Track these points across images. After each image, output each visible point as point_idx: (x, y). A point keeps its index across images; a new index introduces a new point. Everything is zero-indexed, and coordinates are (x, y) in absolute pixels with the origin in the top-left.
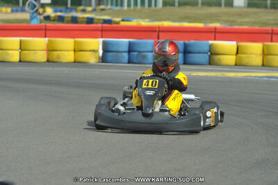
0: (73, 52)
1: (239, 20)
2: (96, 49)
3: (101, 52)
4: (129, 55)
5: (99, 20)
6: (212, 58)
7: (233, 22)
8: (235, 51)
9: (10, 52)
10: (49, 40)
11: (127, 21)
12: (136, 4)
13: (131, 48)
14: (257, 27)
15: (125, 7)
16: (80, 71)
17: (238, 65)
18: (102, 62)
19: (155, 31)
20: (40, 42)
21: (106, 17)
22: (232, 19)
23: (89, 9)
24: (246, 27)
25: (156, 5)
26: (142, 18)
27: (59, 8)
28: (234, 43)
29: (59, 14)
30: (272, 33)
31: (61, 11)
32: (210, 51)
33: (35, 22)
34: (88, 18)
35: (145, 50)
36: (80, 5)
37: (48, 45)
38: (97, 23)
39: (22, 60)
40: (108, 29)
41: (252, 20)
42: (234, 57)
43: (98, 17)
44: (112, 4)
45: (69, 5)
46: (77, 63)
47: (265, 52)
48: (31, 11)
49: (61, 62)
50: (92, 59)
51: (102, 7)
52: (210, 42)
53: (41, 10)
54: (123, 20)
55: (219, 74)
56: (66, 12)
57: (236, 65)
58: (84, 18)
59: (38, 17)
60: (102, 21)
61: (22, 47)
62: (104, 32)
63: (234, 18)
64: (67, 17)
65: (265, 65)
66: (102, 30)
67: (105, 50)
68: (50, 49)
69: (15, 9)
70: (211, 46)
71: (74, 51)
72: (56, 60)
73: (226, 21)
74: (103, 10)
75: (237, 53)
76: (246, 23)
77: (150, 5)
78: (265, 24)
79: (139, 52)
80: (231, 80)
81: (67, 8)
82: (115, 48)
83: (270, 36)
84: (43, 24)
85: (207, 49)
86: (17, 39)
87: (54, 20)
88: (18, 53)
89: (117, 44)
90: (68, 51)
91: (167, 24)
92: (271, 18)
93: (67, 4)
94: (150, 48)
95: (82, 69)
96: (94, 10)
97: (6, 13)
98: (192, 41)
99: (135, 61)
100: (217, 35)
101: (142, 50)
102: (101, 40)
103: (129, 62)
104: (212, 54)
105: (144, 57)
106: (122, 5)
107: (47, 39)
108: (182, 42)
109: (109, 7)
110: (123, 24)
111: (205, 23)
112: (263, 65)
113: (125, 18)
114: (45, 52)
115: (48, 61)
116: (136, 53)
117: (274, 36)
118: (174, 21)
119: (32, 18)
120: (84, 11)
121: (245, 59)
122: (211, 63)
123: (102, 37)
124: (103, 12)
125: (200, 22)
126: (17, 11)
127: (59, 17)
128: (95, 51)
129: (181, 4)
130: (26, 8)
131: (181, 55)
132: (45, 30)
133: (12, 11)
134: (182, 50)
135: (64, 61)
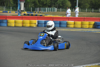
0: (29, 24)
2: (36, 23)
3: (37, 24)
4: (45, 24)
5: (39, 15)
6: (67, 25)
8: (74, 24)
9: (12, 24)
11: (46, 15)
12: (49, 11)
16: (31, 29)
17: (74, 27)
18: (37, 27)
19: (52, 18)
20: (20, 21)
21: (41, 14)
23: (37, 12)
25: (55, 11)
26: (51, 15)
27: (29, 12)
28: (73, 21)
29: (28, 13)
30: (84, 19)
31: (29, 13)
33: (19, 15)
34: (36, 15)
36: (34, 11)
40: (41, 17)
41: (80, 15)
42: (73, 25)
43: (38, 14)
44: (43, 11)
45: (31, 11)
46: (30, 27)
47: (82, 24)
50: (35, 26)
51: (40, 12)
52: (67, 21)
55: (68, 30)
56: (30, 13)
61: (15, 22)
65: (82, 28)
67: (38, 23)
68: (23, 23)
70: (67, 22)
71: (30, 23)
72: (24, 26)
77: (53, 11)
78: (84, 16)
81: (31, 12)
85: (66, 23)
86: (14, 20)
87: (26, 15)
88: (14, 24)
89: (41, 21)
92: (86, 15)
96: (38, 12)
97: (14, 13)
98: (62, 21)
100: (69, 19)
102: (37, 20)
103: (45, 27)
106: (46, 11)
107: (22, 20)
112: (81, 28)
115: (22, 26)
120: (35, 13)
121: (76, 26)
122: (67, 27)
127: (28, 14)
128: (36, 24)
129: (62, 11)
130: (17, 12)
131: (59, 25)
132: (22, 18)
133: (16, 13)
134: (59, 23)
135: (27, 26)
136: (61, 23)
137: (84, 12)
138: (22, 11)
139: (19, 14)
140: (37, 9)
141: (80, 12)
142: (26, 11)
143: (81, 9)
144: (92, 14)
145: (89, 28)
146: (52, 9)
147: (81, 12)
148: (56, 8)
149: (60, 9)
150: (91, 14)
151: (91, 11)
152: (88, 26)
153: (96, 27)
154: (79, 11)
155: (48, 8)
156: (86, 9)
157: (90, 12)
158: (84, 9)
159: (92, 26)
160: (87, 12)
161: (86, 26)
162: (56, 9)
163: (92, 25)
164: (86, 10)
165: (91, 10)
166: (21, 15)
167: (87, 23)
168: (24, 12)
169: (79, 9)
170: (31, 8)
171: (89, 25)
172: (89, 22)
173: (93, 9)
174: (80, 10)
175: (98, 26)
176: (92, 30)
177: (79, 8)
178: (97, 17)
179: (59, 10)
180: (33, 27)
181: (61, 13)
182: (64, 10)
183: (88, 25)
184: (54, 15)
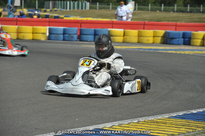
0: (32, 34)
2: (44, 32)
3: (48, 34)
4: (64, 36)
5: (52, 16)
8: (123, 35)
11: (68, 17)
12: (74, 8)
13: (65, 32)
15: (68, 9)
16: (36, 44)
18: (48, 40)
19: (79, 23)
21: (56, 15)
23: (48, 10)
26: (76, 16)
27: (32, 9)
28: (122, 30)
29: (30, 12)
30: (144, 24)
34: (46, 15)
35: (73, 33)
36: (43, 8)
37: (17, 29)
40: (57, 21)
41: (137, 17)
42: (122, 38)
43: (51, 15)
44: (61, 8)
45: (37, 8)
46: (34, 40)
47: (140, 35)
48: (9, 10)
49: (25, 40)
50: (43, 38)
51: (55, 9)
52: (109, 29)
57: (123, 42)
58: (44, 15)
59: (13, 13)
65: (139, 43)
66: (49, 22)
67: (50, 33)
68: (18, 32)
70: (109, 31)
71: (33, 33)
72: (22, 38)
74: (56, 10)
75: (124, 35)
77: (82, 8)
78: (144, 19)
79: (69, 34)
82: (56, 32)
84: (15, 18)
85: (107, 33)
87: (27, 16)
89: (57, 30)
90: (29, 33)
93: (35, 7)
94: (76, 33)
95: (35, 43)
96: (51, 11)
98: (99, 29)
99: (67, 39)
100: (114, 25)
101: (71, 33)
102: (48, 27)
103: (64, 40)
105: (72, 37)
106: (67, 8)
107: (17, 26)
108: (93, 29)
109: (60, 9)
110: (65, 18)
112: (138, 42)
113: (67, 15)
114: (15, 34)
115: (17, 39)
116: (67, 35)
117: (145, 26)
118: (94, 18)
120: (45, 11)
121: (128, 39)
124: (57, 12)
127: (30, 14)
128: (44, 34)
129: (100, 8)
130: (6, 9)
131: (93, 36)
132: (17, 21)
134: (93, 33)
135: (27, 39)
136: (98, 33)
137: (144, 11)
138: (16, 7)
139: (9, 14)
140: (49, 4)
141: (136, 11)
142: (25, 7)
143: (138, 5)
144: (160, 15)
145: (153, 43)
146: (80, 3)
147: (138, 10)
148: (88, 2)
149: (96, 4)
150: (158, 14)
151: (158, 10)
152: (151, 40)
153: (168, 42)
154: (135, 9)
155: (72, 3)
156: (150, 5)
157: (156, 10)
158: (145, 5)
159: (159, 40)
160: (151, 11)
161: (148, 40)
162: (88, 4)
163: (160, 38)
164: (150, 7)
165: (159, 7)
166: (14, 16)
167: (149, 33)
168: (22, 9)
169: (135, 5)
170: (37, 2)
171: (154, 37)
172: (154, 32)
173: (163, 5)
174: (137, 7)
175: (172, 39)
176: (160, 48)
177: (133, 2)
178: (169, 21)
179: (93, 6)
181: (98, 11)
182: (103, 6)
183: (152, 38)
184: (83, 17)
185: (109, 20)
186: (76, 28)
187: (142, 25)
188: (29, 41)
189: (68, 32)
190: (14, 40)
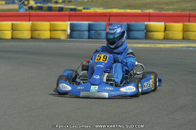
0: (49, 32)
1: (167, 7)
2: (65, 29)
3: (69, 31)
4: (89, 33)
5: (67, 8)
6: (147, 34)
7: (162, 9)
8: (163, 29)
9: (5, 32)
10: (32, 24)
11: (87, 9)
13: (90, 28)
14: (179, 12)
17: (166, 39)
18: (70, 38)
19: (107, 16)
20: (26, 25)
21: (72, 7)
22: (161, 6)
23: (60, 1)
24: (170, 12)
28: (163, 23)
29: (39, 5)
30: (190, 16)
31: (40, 3)
32: (146, 29)
33: (22, 11)
34: (59, 7)
35: (100, 29)
37: (31, 27)
38: (66, 11)
39: (13, 37)
41: (175, 7)
42: (163, 33)
43: (66, 7)
46: (52, 39)
47: (185, 30)
48: (19, 3)
49: (41, 39)
50: (63, 36)
52: (146, 23)
53: (26, 3)
54: (84, 9)
55: (152, 45)
56: (44, 3)
57: (164, 39)
58: (56, 7)
59: (24, 7)
60: (69, 10)
61: (13, 29)
62: (71, 18)
63: (163, 6)
64: (45, 7)
66: (70, 16)
67: (72, 30)
68: (33, 30)
69: (7, 2)
70: (146, 26)
71: (50, 30)
72: (37, 37)
73: (157, 8)
74: (70, 1)
75: (165, 30)
76: (171, 9)
79: (96, 31)
80: (161, 50)
81: (45, 1)
83: (188, 18)
84: (28, 12)
85: (143, 28)
86: (10, 23)
88: (10, 32)
90: (46, 31)
91: (115, 11)
92: (189, 5)
94: (104, 28)
97: (2, 4)
98: (133, 23)
99: (93, 37)
100: (151, 18)
101: (98, 29)
102: (69, 23)
103: (89, 38)
104: (147, 31)
105: (100, 34)
107: (31, 22)
108: (126, 23)
110: (84, 11)
111: (142, 10)
112: (183, 39)
113: (86, 7)
114: (29, 32)
115: (32, 38)
116: (93, 32)
117: (191, 18)
118: (120, 9)
119: (20, 8)
120: (56, 3)
121: (171, 34)
122: (147, 37)
123: (69, 21)
124: (70, 3)
125: (139, 9)
126: (9, 3)
127: (39, 7)
128: (65, 31)
130: (16, 1)
132: (30, 16)
133: (6, 3)
135: (43, 37)
136: (132, 28)
180: (58, 40)
184: (107, 8)
185: (139, 11)
186: (104, 23)
187: (186, 16)
188: (46, 40)
189: (94, 28)
190: (28, 39)
